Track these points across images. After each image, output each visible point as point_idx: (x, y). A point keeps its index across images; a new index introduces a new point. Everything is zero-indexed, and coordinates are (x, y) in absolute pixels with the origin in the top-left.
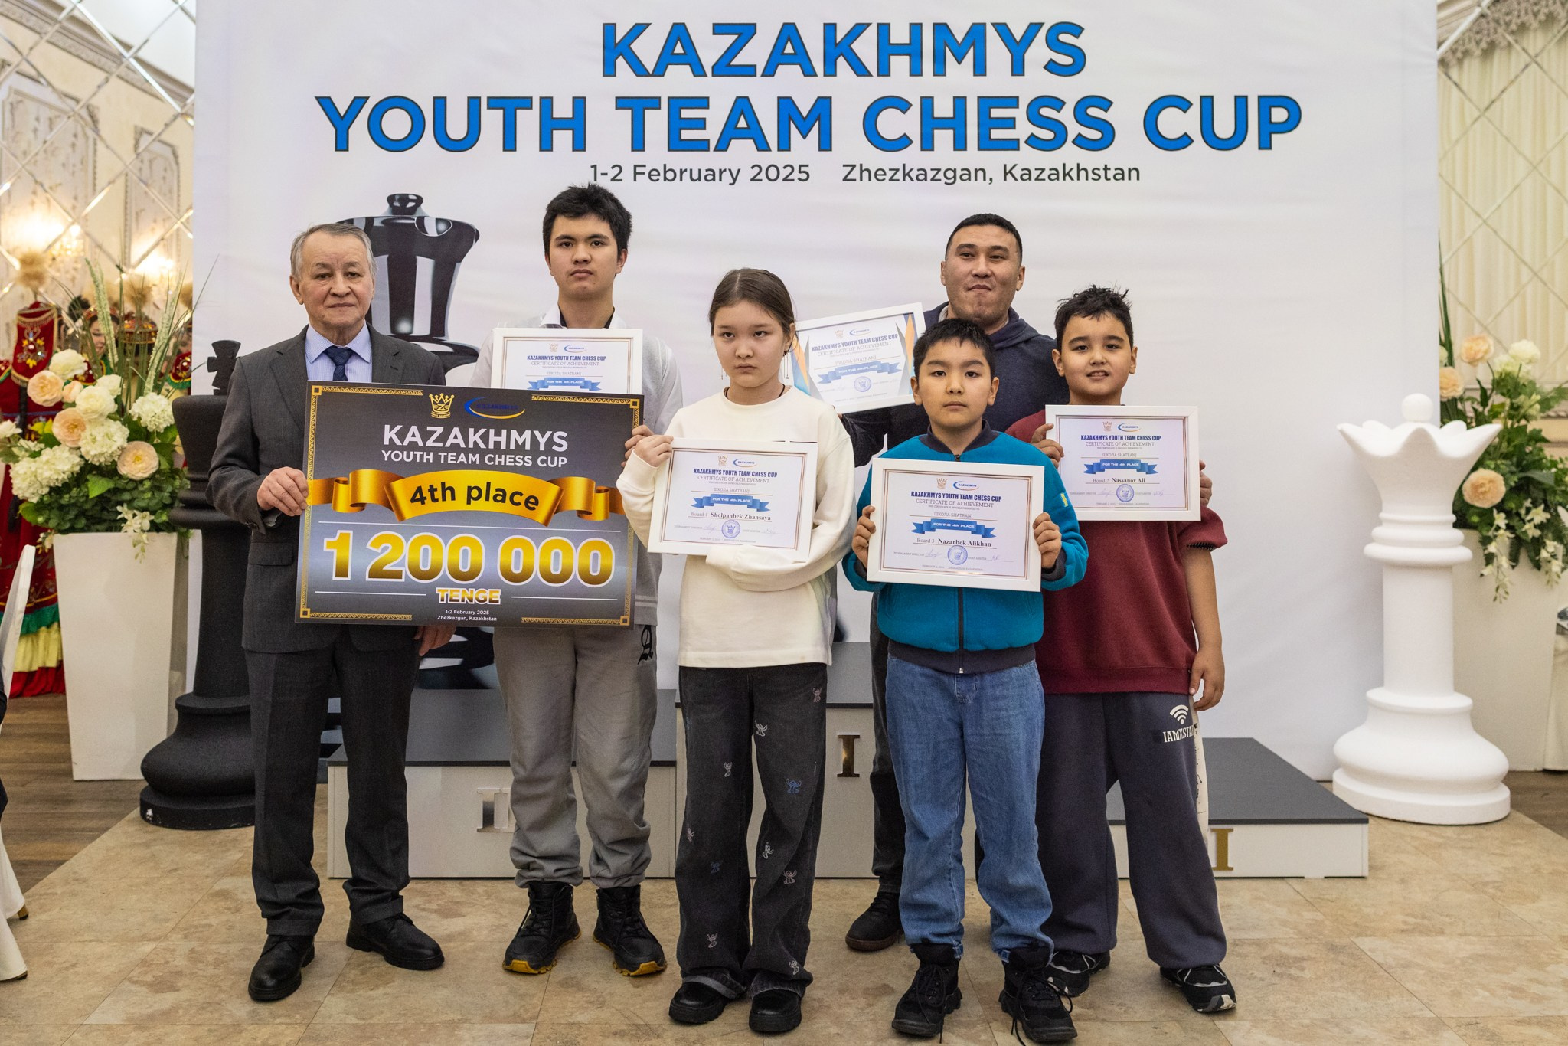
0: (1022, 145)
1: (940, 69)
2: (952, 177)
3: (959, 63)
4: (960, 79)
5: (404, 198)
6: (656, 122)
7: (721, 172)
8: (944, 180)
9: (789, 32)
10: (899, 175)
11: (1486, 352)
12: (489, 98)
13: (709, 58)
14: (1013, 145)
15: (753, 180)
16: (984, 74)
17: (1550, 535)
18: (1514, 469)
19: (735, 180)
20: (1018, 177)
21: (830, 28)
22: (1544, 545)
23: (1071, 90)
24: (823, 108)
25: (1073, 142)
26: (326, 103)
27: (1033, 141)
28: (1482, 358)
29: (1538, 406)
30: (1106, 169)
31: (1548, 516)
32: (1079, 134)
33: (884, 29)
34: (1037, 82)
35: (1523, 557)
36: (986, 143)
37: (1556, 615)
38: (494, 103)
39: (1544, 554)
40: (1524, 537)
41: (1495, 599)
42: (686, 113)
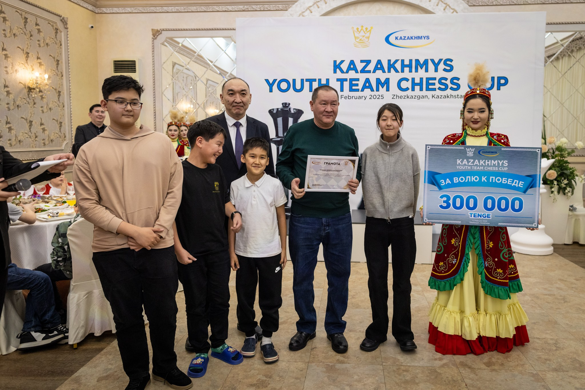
0: (437, 89)
1: (416, 71)
2: (419, 97)
3: (421, 69)
4: (422, 73)
5: (286, 104)
6: (346, 84)
7: (362, 97)
8: (417, 98)
9: (379, 62)
10: (406, 97)
11: (554, 141)
12: (306, 79)
13: (359, 68)
14: (434, 90)
15: (370, 99)
16: (428, 72)
17: (568, 186)
18: (560, 170)
19: (365, 99)
20: (436, 97)
21: (389, 61)
22: (566, 189)
23: (449, 76)
24: (387, 81)
25: (450, 89)
26: (267, 81)
27: (440, 89)
28: (553, 142)
29: (567, 154)
30: (458, 95)
31: (568, 182)
32: (451, 87)
33: (403, 61)
34: (441, 74)
35: (561, 192)
36: (428, 89)
37: (569, 206)
38: (307, 80)
39: (566, 191)
40: (561, 187)
41: (553, 202)
42: (354, 82)
